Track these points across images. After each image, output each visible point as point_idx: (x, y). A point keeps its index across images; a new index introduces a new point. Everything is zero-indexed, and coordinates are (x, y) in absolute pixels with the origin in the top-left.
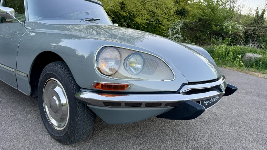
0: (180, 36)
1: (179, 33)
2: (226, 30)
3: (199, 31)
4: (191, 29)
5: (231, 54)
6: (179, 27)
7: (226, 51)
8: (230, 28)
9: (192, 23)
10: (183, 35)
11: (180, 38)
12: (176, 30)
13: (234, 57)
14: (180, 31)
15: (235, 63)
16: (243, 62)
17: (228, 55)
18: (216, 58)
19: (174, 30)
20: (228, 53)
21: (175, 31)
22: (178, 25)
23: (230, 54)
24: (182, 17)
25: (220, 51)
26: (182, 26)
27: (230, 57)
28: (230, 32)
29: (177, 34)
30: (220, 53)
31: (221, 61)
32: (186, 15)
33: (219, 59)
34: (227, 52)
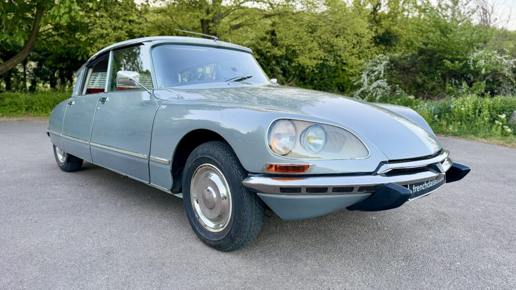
0: (385, 84)
1: (381, 79)
2: (475, 68)
3: (421, 73)
4: (405, 70)
5: (486, 112)
6: (381, 68)
7: (476, 109)
8: (482, 62)
9: (405, 58)
10: (389, 83)
11: (384, 89)
12: (376, 73)
13: (492, 119)
14: (384, 75)
15: (494, 130)
16: (510, 127)
17: (479, 116)
18: (456, 122)
19: (372, 75)
20: (480, 112)
21: (375, 76)
22: (378, 63)
23: (484, 113)
24: (387, 47)
25: (463, 109)
26: (388, 66)
27: (483, 119)
28: (483, 71)
29: (379, 82)
30: (464, 113)
31: (467, 128)
32: (394, 43)
33: (461, 124)
34: (477, 111)
